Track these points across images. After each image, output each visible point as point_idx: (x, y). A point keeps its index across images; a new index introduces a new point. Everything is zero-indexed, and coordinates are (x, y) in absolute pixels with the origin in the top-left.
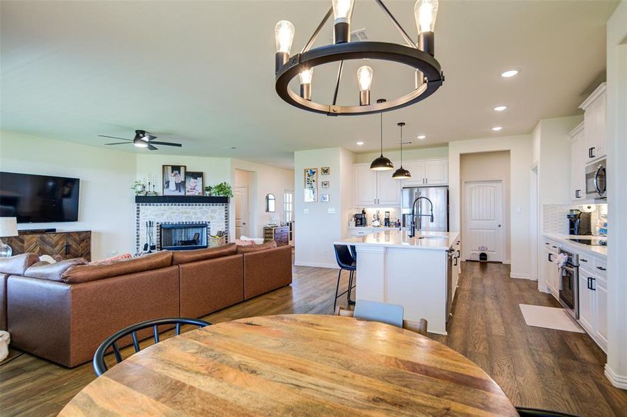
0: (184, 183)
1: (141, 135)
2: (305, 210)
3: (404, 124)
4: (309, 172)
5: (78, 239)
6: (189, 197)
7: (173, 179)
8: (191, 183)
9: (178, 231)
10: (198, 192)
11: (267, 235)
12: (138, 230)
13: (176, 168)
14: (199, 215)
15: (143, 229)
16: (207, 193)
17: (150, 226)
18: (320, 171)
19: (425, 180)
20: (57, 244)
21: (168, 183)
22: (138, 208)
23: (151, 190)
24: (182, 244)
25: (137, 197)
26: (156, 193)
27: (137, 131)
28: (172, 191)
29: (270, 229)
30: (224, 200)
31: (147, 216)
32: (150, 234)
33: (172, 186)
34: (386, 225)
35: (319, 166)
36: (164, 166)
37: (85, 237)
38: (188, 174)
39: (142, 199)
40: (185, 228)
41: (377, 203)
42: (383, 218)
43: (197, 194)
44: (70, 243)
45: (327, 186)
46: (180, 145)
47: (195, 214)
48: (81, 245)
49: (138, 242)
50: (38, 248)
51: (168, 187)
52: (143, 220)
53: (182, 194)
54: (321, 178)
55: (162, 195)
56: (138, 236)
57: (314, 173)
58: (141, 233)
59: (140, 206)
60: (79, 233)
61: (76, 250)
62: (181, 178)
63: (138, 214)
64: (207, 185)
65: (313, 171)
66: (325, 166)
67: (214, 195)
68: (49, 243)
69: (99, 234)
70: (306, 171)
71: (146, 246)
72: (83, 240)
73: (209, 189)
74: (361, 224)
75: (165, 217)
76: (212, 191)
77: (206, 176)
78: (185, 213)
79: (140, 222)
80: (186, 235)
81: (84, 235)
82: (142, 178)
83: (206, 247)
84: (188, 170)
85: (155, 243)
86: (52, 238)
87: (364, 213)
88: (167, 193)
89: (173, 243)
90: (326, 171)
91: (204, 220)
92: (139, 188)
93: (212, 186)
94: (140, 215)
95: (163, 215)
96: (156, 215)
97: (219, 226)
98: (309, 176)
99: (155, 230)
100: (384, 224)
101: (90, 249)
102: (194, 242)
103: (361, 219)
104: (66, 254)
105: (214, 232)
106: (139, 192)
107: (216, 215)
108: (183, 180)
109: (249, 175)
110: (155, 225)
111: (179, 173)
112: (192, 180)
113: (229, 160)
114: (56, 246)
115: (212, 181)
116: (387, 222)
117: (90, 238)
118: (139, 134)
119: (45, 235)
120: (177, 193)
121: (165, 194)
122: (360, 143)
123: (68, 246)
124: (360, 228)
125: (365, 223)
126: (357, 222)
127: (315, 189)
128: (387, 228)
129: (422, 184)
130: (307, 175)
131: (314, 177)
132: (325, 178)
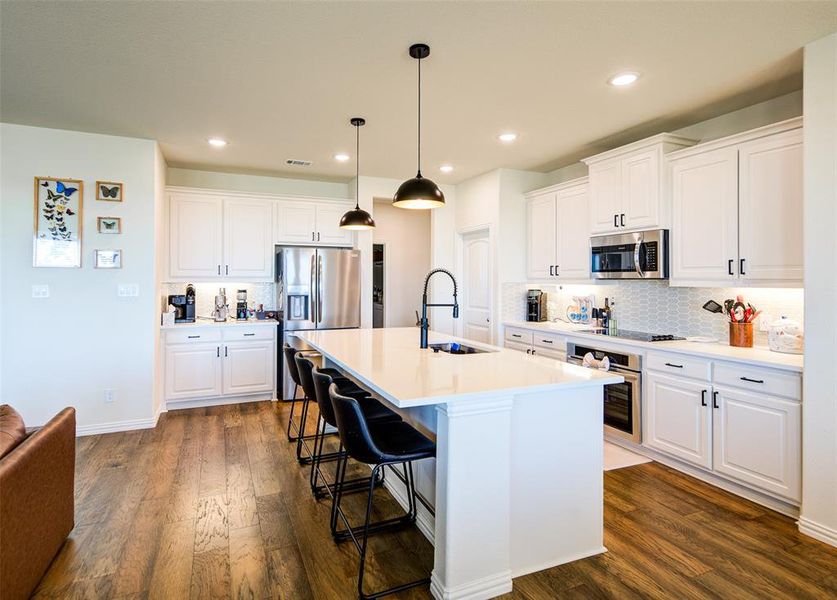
4: (53, 187)
18: (90, 191)
19: (316, 236)
34: (239, 316)
35: (88, 176)
41: (223, 271)
42: (232, 303)
45: (115, 229)
54: (95, 208)
57: (69, 192)
65: (68, 186)
66: (110, 178)
70: (41, 183)
74: (184, 317)
87: (191, 292)
90: (110, 192)
98: (50, 195)
100: (235, 315)
103: (183, 306)
116: (242, 311)
122: (218, 143)
124: (185, 326)
125: (193, 315)
126: (177, 312)
127: (74, 236)
128: (242, 323)
129: (308, 241)
130: (43, 192)
131: (73, 202)
132: (109, 209)
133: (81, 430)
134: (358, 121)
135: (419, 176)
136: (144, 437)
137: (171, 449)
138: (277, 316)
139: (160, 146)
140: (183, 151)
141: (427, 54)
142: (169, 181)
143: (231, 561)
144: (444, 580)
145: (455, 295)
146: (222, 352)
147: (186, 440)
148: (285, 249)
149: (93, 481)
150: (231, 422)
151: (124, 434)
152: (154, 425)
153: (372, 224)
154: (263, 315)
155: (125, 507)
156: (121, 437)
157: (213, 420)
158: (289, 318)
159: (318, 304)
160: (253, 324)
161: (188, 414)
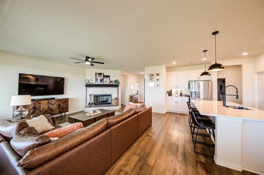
0: (103, 80)
1: (88, 59)
2: (149, 90)
3: (207, 51)
5: (64, 102)
6: (105, 85)
7: (99, 78)
8: (105, 79)
9: (101, 97)
10: (108, 83)
11: (131, 98)
12: (86, 97)
13: (100, 74)
14: (108, 91)
15: (88, 96)
16: (111, 83)
17: (91, 96)
18: (155, 75)
19: (199, 78)
20: (55, 104)
21: (97, 79)
22: (87, 89)
23: (91, 82)
24: (102, 102)
25: (86, 85)
26: (93, 83)
27: (86, 57)
28: (99, 82)
29: (132, 96)
30: (117, 86)
31: (89, 92)
32: (91, 98)
33: (99, 81)
34: (180, 96)
35: (155, 73)
36: (96, 73)
37: (66, 101)
38: (105, 76)
39: (88, 86)
40: (103, 96)
41: (177, 87)
42: (179, 93)
43: (107, 84)
44: (60, 103)
45: (158, 80)
46: (103, 63)
47: (107, 91)
48: (65, 104)
49: (86, 102)
50: (47, 106)
51: (97, 81)
52: (88, 94)
53: (102, 83)
54: (156, 77)
55: (95, 84)
56: (86, 99)
57: (153, 75)
58: (87, 98)
59: (87, 88)
60: (64, 99)
61: (63, 106)
62: (102, 78)
63: (86, 91)
64: (111, 80)
65: (153, 74)
66: (158, 72)
67: (114, 84)
68: (52, 104)
69: (72, 99)
71: (89, 103)
72: (65, 102)
73: (112, 82)
74: (170, 95)
75: (96, 92)
76: (113, 82)
77: (111, 77)
78: (103, 91)
79: (87, 94)
80: (103, 99)
81: (66, 100)
82: (88, 78)
83: (110, 103)
84: (104, 75)
85: (93, 102)
86: (53, 102)
87: (171, 91)
88: (97, 83)
89: (99, 101)
90: (158, 75)
91: (110, 93)
92: (87, 81)
93: (113, 81)
94: (87, 92)
95: (95, 91)
96: (93, 92)
97: (115, 96)
98: (151, 76)
99: (92, 97)
100: (180, 95)
101: (68, 105)
102: (106, 101)
103: (170, 93)
104: (58, 108)
105: (113, 98)
106: (87, 83)
107: (114, 91)
108: (103, 78)
109: (125, 77)
110: (93, 95)
111: (101, 76)
112: (106, 78)
113: (118, 71)
114: (54, 105)
115: (113, 79)
116: (181, 95)
117: (68, 101)
118: (87, 58)
119: (50, 101)
120: (100, 83)
121: (96, 84)
122: (174, 63)
123: (59, 105)
124: (170, 97)
125: (172, 95)
126: (168, 94)
127: (153, 82)
128: (181, 97)
129: (197, 79)
130: (150, 76)
131: (153, 77)
132: (158, 77)
133: (153, 111)
134: (205, 51)
135: (216, 63)
136: (163, 115)
137: (166, 117)
138: (189, 96)
139: (165, 66)
140: (169, 65)
141: (218, 33)
142: (167, 71)
143: (172, 136)
144: (216, 158)
145: (237, 92)
146: (177, 102)
147: (169, 117)
148: (190, 82)
149: (155, 119)
150: (178, 116)
151: (160, 113)
152: (165, 113)
153: (210, 75)
154: (186, 96)
155: (159, 123)
156: (160, 114)
157: (175, 115)
158: (191, 97)
159: (199, 94)
160: (184, 98)
161: (170, 113)
